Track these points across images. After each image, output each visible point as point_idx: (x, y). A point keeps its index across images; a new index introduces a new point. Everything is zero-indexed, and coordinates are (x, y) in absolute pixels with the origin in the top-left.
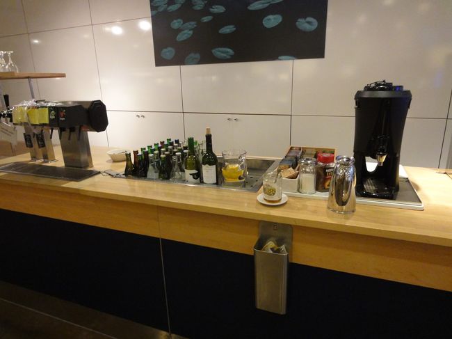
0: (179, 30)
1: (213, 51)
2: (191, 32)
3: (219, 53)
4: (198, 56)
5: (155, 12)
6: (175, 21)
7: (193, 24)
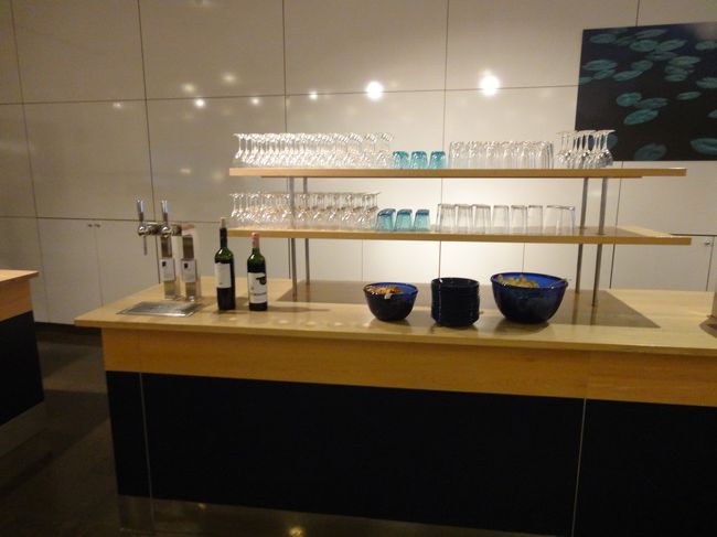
0: (632, 109)
1: (693, 143)
2: (655, 113)
3: (703, 146)
4: (662, 149)
5: (587, 79)
6: (626, 95)
7: (662, 101)
